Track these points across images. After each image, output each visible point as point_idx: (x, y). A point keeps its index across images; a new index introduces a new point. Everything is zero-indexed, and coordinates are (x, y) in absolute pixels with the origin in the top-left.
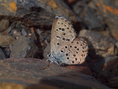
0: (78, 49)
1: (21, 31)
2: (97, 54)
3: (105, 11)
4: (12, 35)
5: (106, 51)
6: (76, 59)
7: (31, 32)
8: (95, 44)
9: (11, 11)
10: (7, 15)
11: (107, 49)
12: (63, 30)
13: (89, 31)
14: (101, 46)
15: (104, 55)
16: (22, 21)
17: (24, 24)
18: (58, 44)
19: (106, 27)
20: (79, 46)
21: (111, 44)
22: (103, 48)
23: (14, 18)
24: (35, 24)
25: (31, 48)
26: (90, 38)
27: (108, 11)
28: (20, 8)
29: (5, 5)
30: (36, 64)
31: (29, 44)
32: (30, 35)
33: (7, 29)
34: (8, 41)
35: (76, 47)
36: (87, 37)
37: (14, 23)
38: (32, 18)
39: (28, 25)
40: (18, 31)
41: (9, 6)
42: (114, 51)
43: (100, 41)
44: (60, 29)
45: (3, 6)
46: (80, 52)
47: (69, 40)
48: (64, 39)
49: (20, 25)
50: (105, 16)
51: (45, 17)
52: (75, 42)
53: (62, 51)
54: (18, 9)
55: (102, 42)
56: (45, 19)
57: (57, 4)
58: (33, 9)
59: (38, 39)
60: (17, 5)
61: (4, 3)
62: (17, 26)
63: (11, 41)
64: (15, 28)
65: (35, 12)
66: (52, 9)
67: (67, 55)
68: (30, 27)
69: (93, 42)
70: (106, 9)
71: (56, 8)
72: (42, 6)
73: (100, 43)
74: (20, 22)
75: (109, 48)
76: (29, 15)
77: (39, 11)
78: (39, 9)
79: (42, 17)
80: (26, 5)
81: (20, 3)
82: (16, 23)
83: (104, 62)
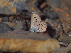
0: (43, 25)
1: (19, 21)
2: (53, 29)
3: (56, 10)
4: (15, 23)
5: (57, 27)
6: (42, 30)
7: (23, 21)
8: (52, 24)
9: (14, 12)
10: (12, 14)
11: (57, 26)
12: (36, 18)
13: (49, 19)
14: (54, 25)
15: (56, 29)
16: (19, 17)
17: (20, 18)
18: (34, 24)
19: (57, 18)
20: (43, 24)
21: (59, 24)
22: (55, 26)
23: (16, 15)
24: (25, 17)
25: (24, 27)
26: (49, 22)
27: (58, 11)
28: (18, 11)
29: (11, 10)
30: (25, 32)
31: (22, 26)
32: (23, 22)
33: (13, 20)
34: (13, 25)
35: (42, 25)
36: (48, 22)
37: (16, 18)
38: (23, 15)
39: (22, 18)
40: (18, 21)
41: (13, 10)
42: (61, 27)
43: (54, 23)
44: (34, 17)
45: (10, 11)
46: (44, 27)
47: (38, 22)
48: (36, 22)
49: (18, 18)
50: (57, 12)
51: (29, 14)
52: (41, 22)
53: (36, 27)
54: (17, 11)
55: (55, 23)
56: (29, 15)
57: (34, 9)
58: (23, 11)
59: (27, 24)
60: (16, 10)
61: (11, 9)
62: (17, 19)
63: (15, 25)
64: (16, 20)
65: (24, 12)
66: (32, 11)
67: (38, 28)
68: (23, 19)
69: (51, 24)
70: (57, 10)
71: (34, 10)
72: (27, 9)
73: (54, 24)
74: (18, 17)
75: (58, 26)
76: (22, 14)
77: (26, 12)
78: (26, 11)
79: (28, 14)
80: (20, 9)
81: (18, 8)
82: (17, 18)
83: (56, 32)
